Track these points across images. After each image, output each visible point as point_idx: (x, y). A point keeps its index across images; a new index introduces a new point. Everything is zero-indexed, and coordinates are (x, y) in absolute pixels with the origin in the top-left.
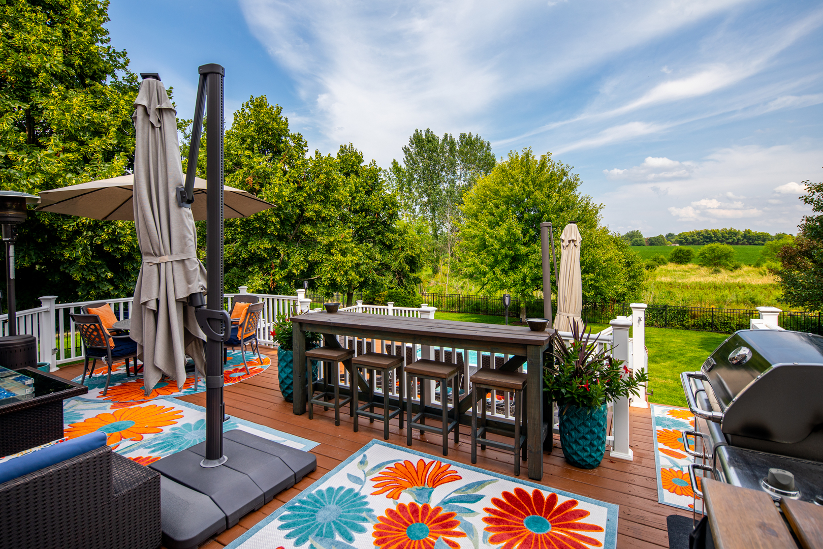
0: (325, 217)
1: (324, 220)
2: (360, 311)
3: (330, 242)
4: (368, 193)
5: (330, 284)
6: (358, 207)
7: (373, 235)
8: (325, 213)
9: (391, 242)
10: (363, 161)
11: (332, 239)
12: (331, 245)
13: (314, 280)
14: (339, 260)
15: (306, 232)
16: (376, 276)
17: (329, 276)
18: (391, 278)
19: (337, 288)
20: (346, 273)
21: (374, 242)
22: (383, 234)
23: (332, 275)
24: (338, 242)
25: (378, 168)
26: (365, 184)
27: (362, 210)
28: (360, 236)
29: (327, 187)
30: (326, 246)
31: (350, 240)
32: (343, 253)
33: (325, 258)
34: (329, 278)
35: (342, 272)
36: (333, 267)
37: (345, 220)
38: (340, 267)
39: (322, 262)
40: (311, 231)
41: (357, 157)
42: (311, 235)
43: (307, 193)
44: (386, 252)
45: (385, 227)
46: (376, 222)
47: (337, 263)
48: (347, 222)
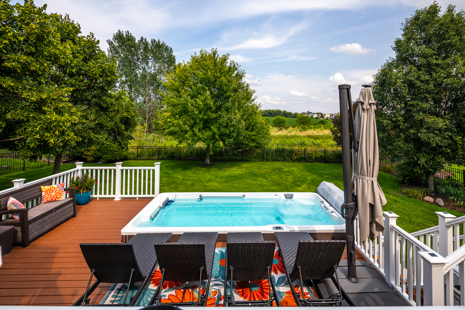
0: (35, 71)
1: (34, 74)
2: (80, 174)
3: (41, 99)
4: (85, 60)
5: (39, 147)
6: (74, 70)
7: (89, 98)
8: (35, 66)
9: (108, 105)
10: (80, 33)
11: (44, 96)
12: (42, 102)
13: (14, 141)
14: (54, 119)
15: (4, 85)
16: (92, 135)
17: (38, 136)
18: (106, 136)
19: (48, 150)
20: (63, 133)
21: (89, 104)
22: (100, 98)
23: (42, 136)
24: (53, 99)
25: (96, 40)
26: (82, 52)
27: (78, 73)
28: (75, 97)
29: (40, 38)
30: (35, 103)
31: (67, 99)
32: (59, 111)
33: (33, 117)
34: (37, 139)
35: (57, 133)
36: (45, 127)
37: (59, 81)
38: (54, 126)
39: (28, 121)
40: (12, 84)
41: (74, 27)
42: (13, 89)
43: (9, 40)
44: (102, 113)
45: (103, 92)
46: (93, 87)
47: (51, 123)
48: (61, 84)
